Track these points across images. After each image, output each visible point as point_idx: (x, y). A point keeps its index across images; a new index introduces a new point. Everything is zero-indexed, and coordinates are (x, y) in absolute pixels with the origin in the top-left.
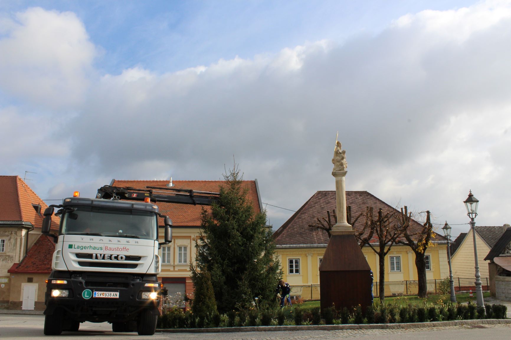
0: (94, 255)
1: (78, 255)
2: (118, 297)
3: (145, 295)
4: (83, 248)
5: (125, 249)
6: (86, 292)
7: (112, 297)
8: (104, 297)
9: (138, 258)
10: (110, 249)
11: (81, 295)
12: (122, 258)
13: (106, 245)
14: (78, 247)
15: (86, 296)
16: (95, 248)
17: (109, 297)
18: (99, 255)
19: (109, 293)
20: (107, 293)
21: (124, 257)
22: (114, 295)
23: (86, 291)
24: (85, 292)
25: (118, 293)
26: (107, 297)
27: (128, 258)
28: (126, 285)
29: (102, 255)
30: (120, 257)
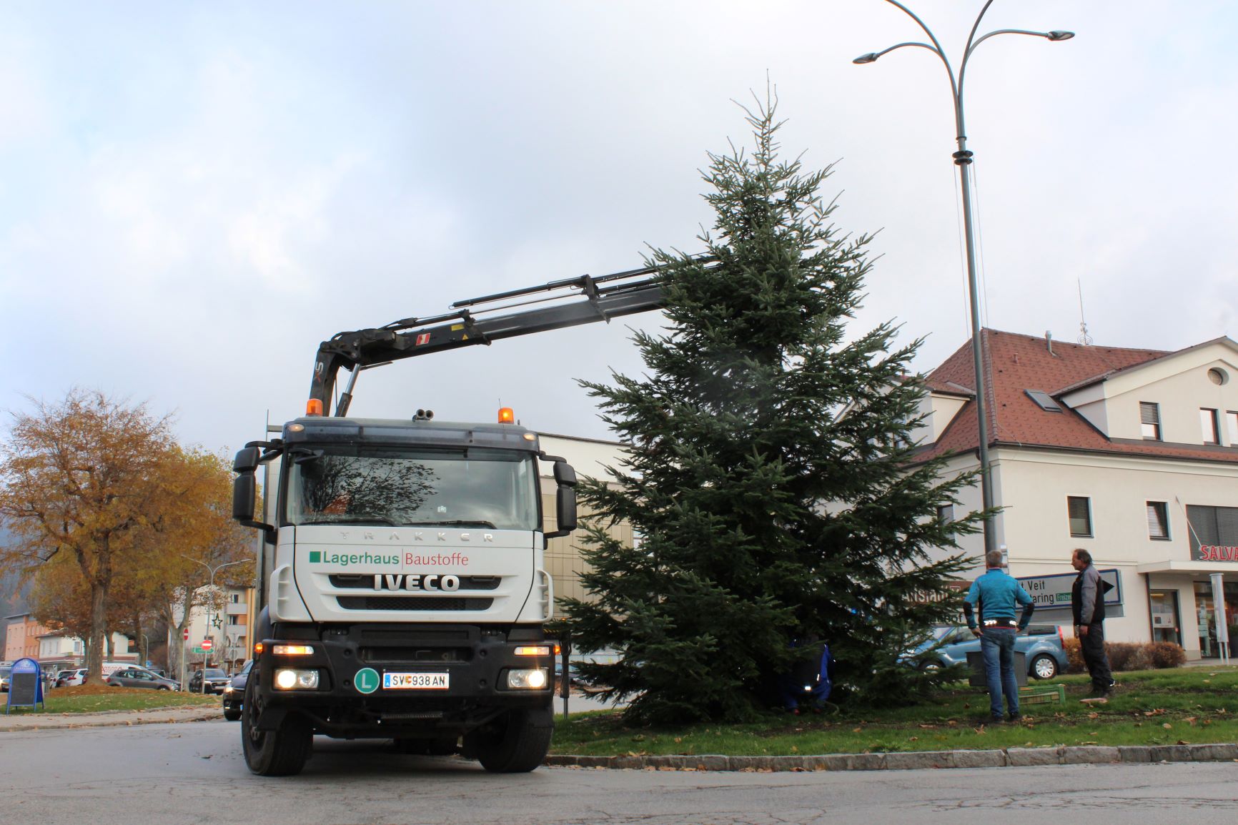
0: (378, 579)
1: (337, 580)
2: (446, 685)
3: (514, 680)
4: (347, 560)
5: (456, 558)
6: (364, 675)
7: (431, 686)
8: (411, 686)
9: (493, 582)
10: (419, 561)
11: (351, 682)
12: (450, 583)
13: (407, 550)
14: (336, 559)
15: (364, 686)
16: (378, 560)
17: (424, 686)
18: (390, 579)
19: (424, 675)
20: (418, 675)
21: (456, 581)
22: (437, 681)
23: (364, 672)
24: (361, 675)
25: (446, 676)
26: (418, 686)
27: (467, 582)
28: (467, 653)
29: (399, 578)
30: (444, 581)
